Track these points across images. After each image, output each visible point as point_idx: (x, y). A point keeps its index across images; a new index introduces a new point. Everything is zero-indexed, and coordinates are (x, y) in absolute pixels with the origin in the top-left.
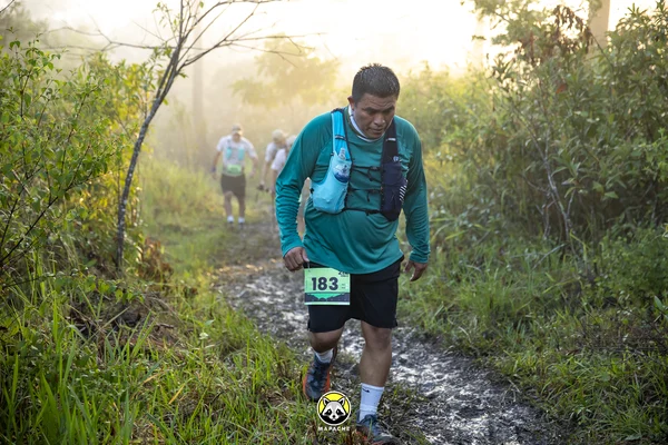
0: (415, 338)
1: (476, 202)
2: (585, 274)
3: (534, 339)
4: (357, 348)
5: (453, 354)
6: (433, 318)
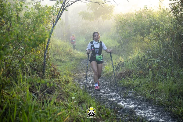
0: (143, 100)
4: (123, 103)
5: (157, 107)
6: (149, 94)
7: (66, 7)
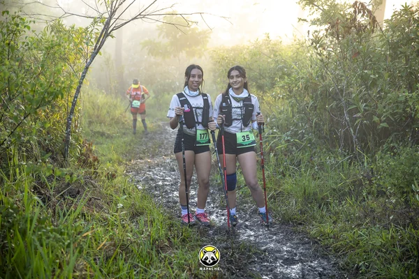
1: (296, 125)
2: (365, 175)
3: (332, 216)
4: (217, 217)
7: (113, 30)
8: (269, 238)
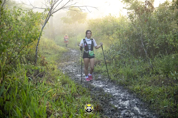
0: (109, 81)
1: (122, 48)
2: (150, 66)
3: (139, 82)
6: (113, 77)
7: (52, 13)
8: (115, 91)
